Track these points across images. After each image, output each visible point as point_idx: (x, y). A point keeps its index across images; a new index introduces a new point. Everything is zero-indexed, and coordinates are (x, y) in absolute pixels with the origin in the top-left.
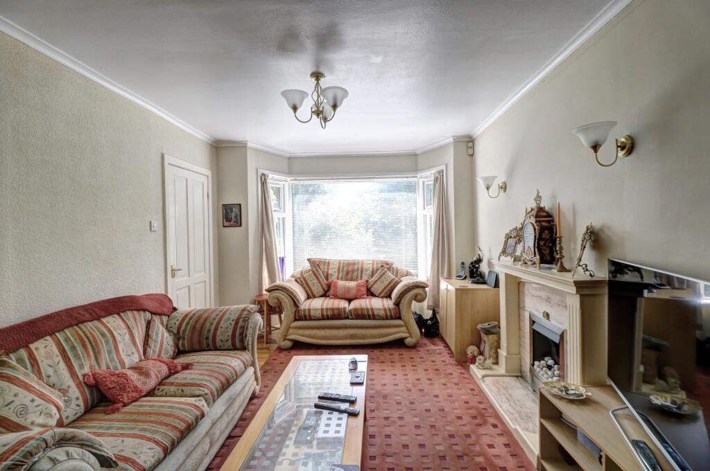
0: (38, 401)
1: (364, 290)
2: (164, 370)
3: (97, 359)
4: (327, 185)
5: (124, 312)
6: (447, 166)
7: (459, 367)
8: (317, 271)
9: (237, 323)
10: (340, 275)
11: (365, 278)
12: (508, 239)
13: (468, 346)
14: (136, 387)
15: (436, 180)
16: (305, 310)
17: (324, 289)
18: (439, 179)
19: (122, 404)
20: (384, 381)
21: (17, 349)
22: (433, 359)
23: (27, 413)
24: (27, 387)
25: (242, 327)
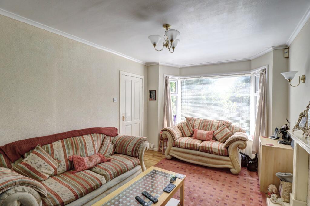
0: (46, 164)
1: (211, 137)
2: (99, 160)
3: (76, 151)
4: (211, 79)
5: (93, 134)
6: (268, 66)
7: (261, 196)
8: (188, 123)
9: (135, 145)
10: (200, 127)
11: (213, 130)
12: (302, 117)
13: (270, 184)
14: (84, 165)
15: (262, 75)
16: (177, 142)
17: (191, 133)
18: (264, 74)
19: (76, 171)
20: (206, 191)
21: (47, 144)
22: (245, 185)
23: (41, 168)
24: (43, 158)
25: (137, 147)
